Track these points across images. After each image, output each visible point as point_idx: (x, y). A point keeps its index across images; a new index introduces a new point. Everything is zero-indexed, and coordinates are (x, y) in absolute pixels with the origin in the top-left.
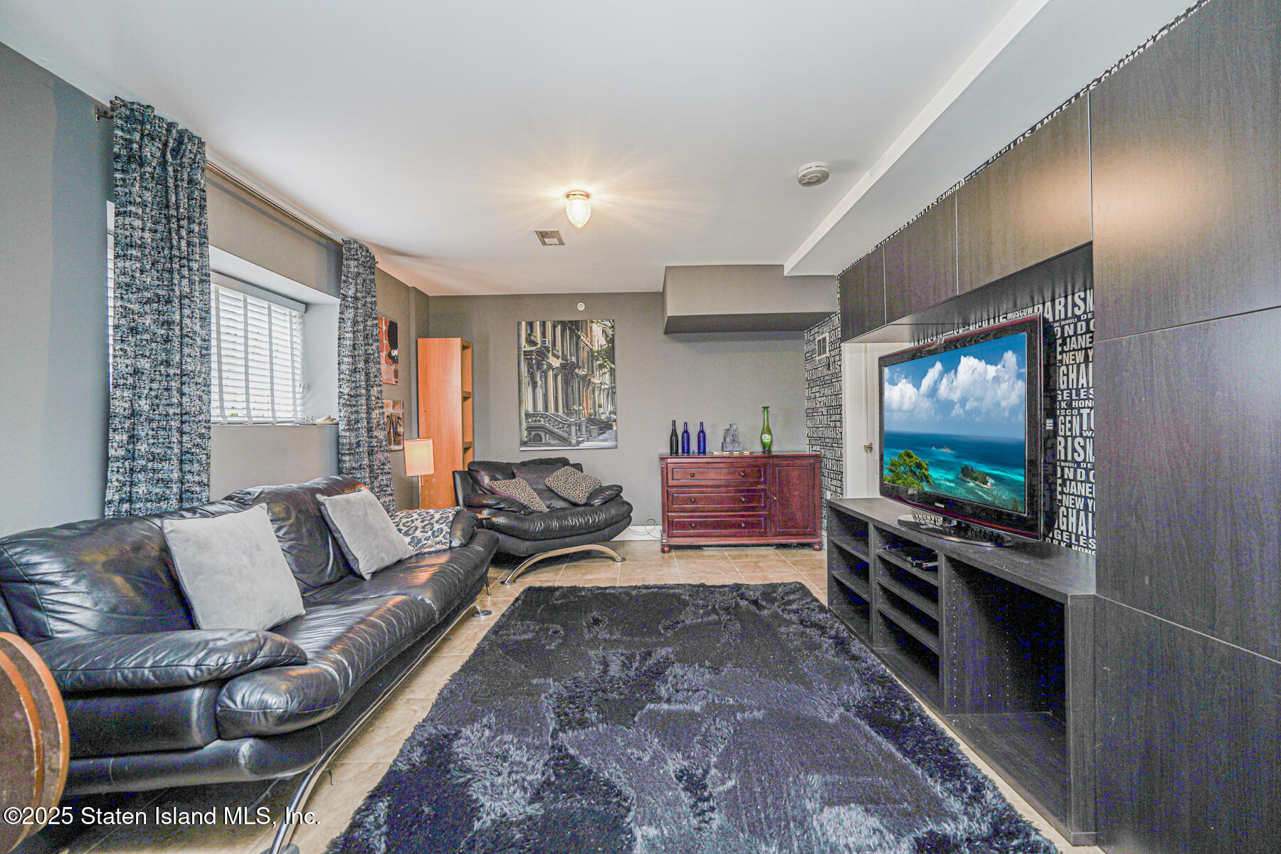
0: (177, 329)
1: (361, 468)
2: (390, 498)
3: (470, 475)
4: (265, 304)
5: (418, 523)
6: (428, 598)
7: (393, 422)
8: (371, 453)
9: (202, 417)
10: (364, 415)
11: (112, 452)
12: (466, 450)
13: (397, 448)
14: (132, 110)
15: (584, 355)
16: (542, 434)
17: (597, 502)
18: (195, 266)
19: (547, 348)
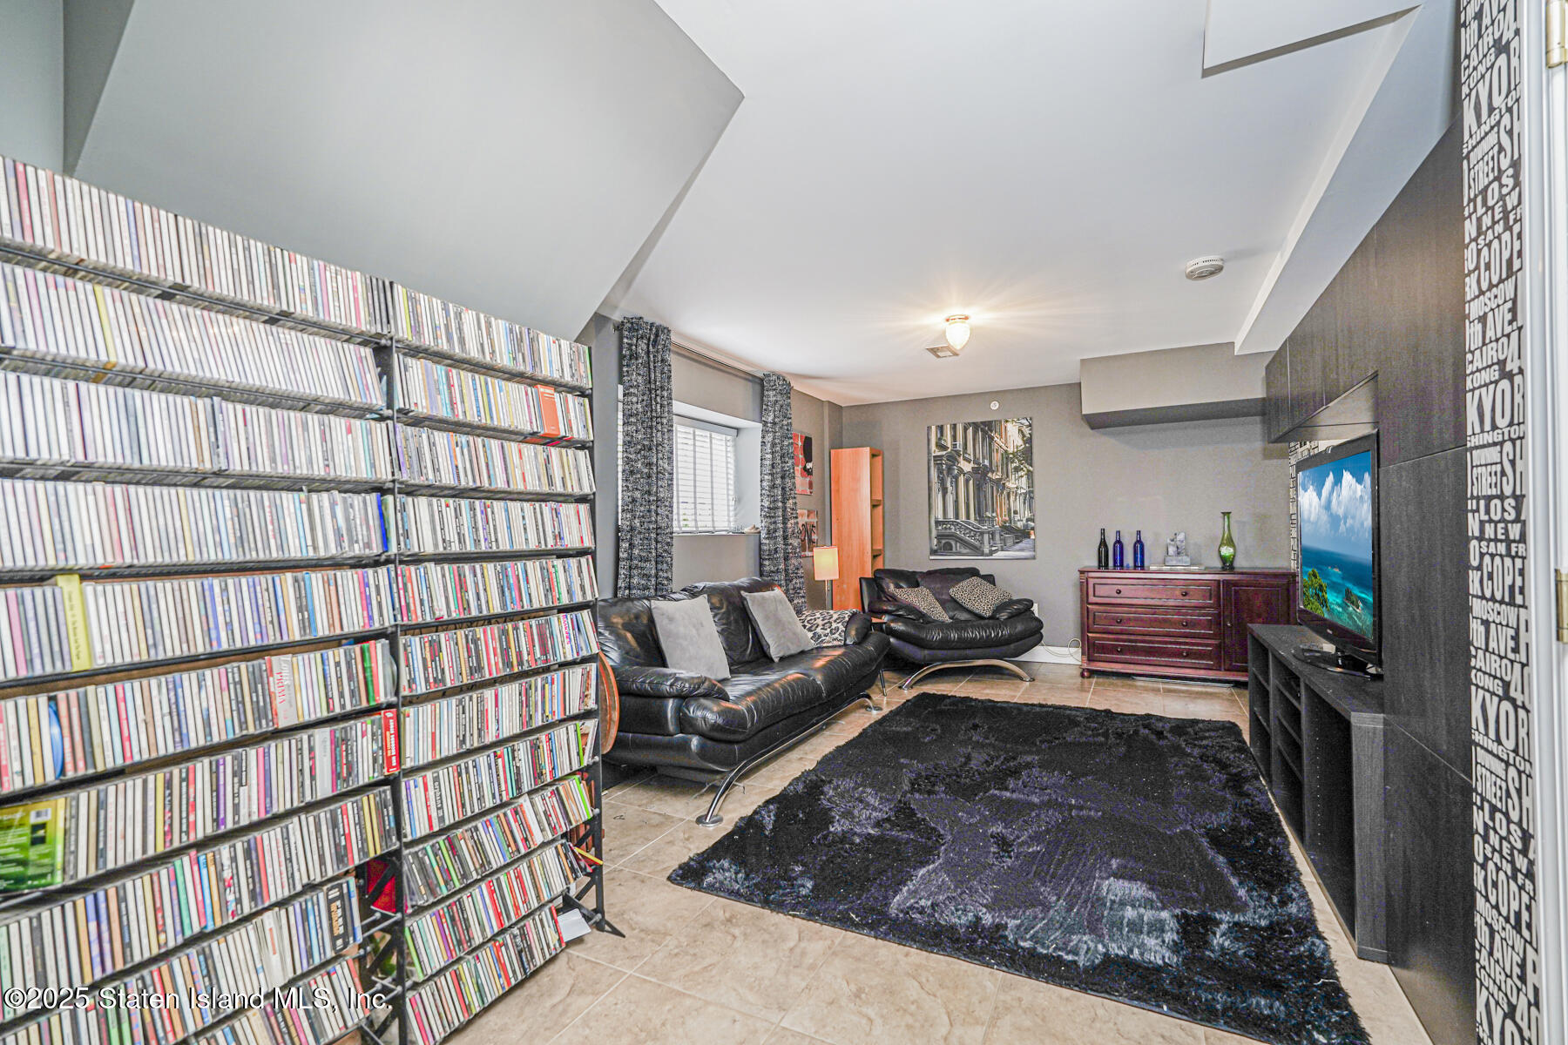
0: (655, 468)
1: (778, 571)
2: (803, 600)
3: (875, 583)
4: (708, 434)
5: (819, 622)
6: (819, 679)
7: (808, 530)
8: (786, 559)
9: (668, 531)
10: (780, 526)
11: (621, 555)
12: (874, 557)
13: (810, 554)
14: (632, 323)
15: (997, 457)
16: (953, 543)
17: (1003, 616)
18: (665, 421)
19: (958, 453)
